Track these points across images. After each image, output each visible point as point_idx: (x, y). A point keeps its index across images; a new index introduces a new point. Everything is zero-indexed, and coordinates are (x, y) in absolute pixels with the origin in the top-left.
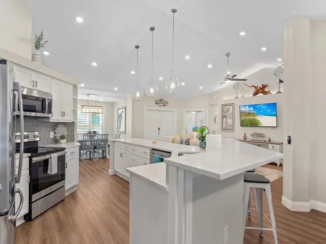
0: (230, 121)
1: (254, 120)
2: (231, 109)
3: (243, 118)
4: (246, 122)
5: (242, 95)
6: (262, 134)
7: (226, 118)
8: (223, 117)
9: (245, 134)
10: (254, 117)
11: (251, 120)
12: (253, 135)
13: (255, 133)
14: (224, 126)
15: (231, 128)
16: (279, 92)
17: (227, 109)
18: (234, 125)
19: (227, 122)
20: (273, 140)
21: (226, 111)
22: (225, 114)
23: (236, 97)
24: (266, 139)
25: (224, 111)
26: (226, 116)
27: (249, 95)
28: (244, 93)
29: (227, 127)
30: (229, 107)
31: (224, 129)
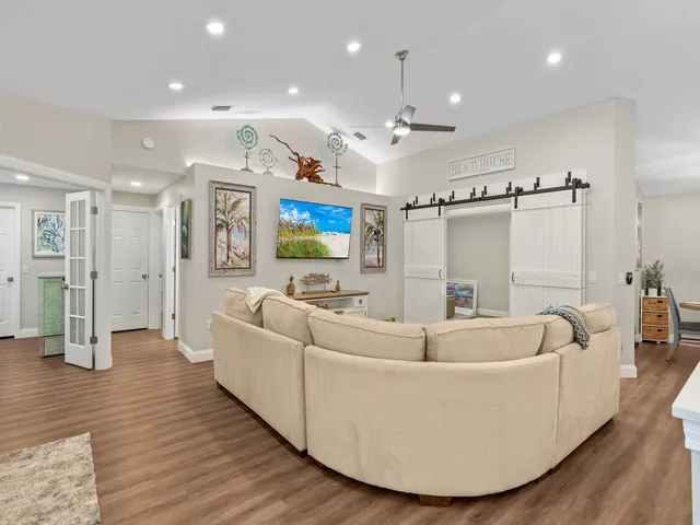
0: (240, 242)
1: (314, 243)
2: (245, 205)
3: (284, 239)
4: (291, 249)
5: (264, 170)
6: (323, 276)
7: (229, 231)
8: (219, 227)
9: (291, 279)
10: (311, 238)
11: (304, 244)
12: (306, 281)
13: (311, 275)
14: (221, 257)
15: (245, 264)
16: (337, 185)
17: (233, 201)
18: (255, 255)
19: (233, 245)
20: (344, 288)
21: (229, 208)
22: (223, 217)
23: (246, 169)
24: (331, 286)
25: (219, 206)
26: (228, 225)
27: (286, 173)
28: (271, 164)
29: (230, 262)
30: (238, 195)
31: (220, 270)
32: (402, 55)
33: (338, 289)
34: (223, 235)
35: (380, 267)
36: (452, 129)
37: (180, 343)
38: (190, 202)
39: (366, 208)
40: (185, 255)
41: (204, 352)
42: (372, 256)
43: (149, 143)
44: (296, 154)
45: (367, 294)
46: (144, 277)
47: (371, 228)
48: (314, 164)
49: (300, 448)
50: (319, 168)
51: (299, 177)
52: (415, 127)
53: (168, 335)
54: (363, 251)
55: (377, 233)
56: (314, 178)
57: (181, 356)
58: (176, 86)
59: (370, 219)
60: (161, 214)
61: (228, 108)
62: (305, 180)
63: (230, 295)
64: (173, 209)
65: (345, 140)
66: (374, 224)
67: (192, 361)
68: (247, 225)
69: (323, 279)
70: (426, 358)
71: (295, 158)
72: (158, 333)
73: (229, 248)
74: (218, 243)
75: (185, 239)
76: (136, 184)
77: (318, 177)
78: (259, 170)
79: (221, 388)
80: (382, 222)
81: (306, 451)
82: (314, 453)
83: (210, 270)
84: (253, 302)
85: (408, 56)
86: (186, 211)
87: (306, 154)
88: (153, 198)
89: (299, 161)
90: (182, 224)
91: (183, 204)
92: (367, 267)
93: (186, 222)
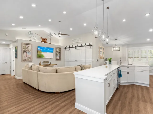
0: (29, 55)
2: (30, 47)
6: (47, 61)
7: (26, 53)
8: (24, 52)
9: (40, 62)
12: (44, 62)
14: (24, 58)
15: (30, 59)
16: (50, 43)
17: (27, 47)
18: (32, 57)
19: (27, 55)
20: (52, 64)
21: (26, 48)
22: (25, 50)
23: (30, 40)
24: (49, 63)
25: (24, 48)
26: (26, 51)
27: (39, 41)
28: (36, 39)
29: (26, 59)
30: (28, 45)
31: (24, 61)
32: (60, 22)
33: (51, 64)
34: (25, 53)
35: (60, 59)
36: (69, 35)
37: (15, 76)
38: (17, 47)
39: (57, 48)
40: (16, 58)
41: (21, 77)
42: (58, 57)
43: (7, 34)
44: (41, 37)
45: (56, 65)
46: (6, 63)
47: (58, 52)
48: (45, 39)
49: (38, 89)
50: (46, 40)
51: (42, 42)
52: (62, 34)
53: (12, 75)
54: (56, 56)
55: (59, 53)
56: (45, 42)
57: (15, 78)
58: (13, 25)
59: (58, 50)
60: (10, 49)
61: (26, 28)
62: (44, 42)
63: (25, 65)
64: (13, 48)
65: (52, 35)
66: (59, 51)
67: (18, 79)
68: (30, 52)
69: (47, 62)
70: (57, 72)
71: (41, 38)
72: (10, 75)
73: (26, 56)
74: (24, 55)
75: (16, 54)
76: (4, 42)
77: (46, 42)
78: (33, 40)
79: (24, 83)
80: (60, 51)
81: (39, 89)
82: (40, 89)
83: (22, 61)
84: (30, 66)
85: (61, 22)
86: (16, 49)
87: (44, 37)
88: (8, 45)
89: (42, 38)
90: (15, 51)
91: (15, 47)
92: (57, 60)
93: (16, 51)
